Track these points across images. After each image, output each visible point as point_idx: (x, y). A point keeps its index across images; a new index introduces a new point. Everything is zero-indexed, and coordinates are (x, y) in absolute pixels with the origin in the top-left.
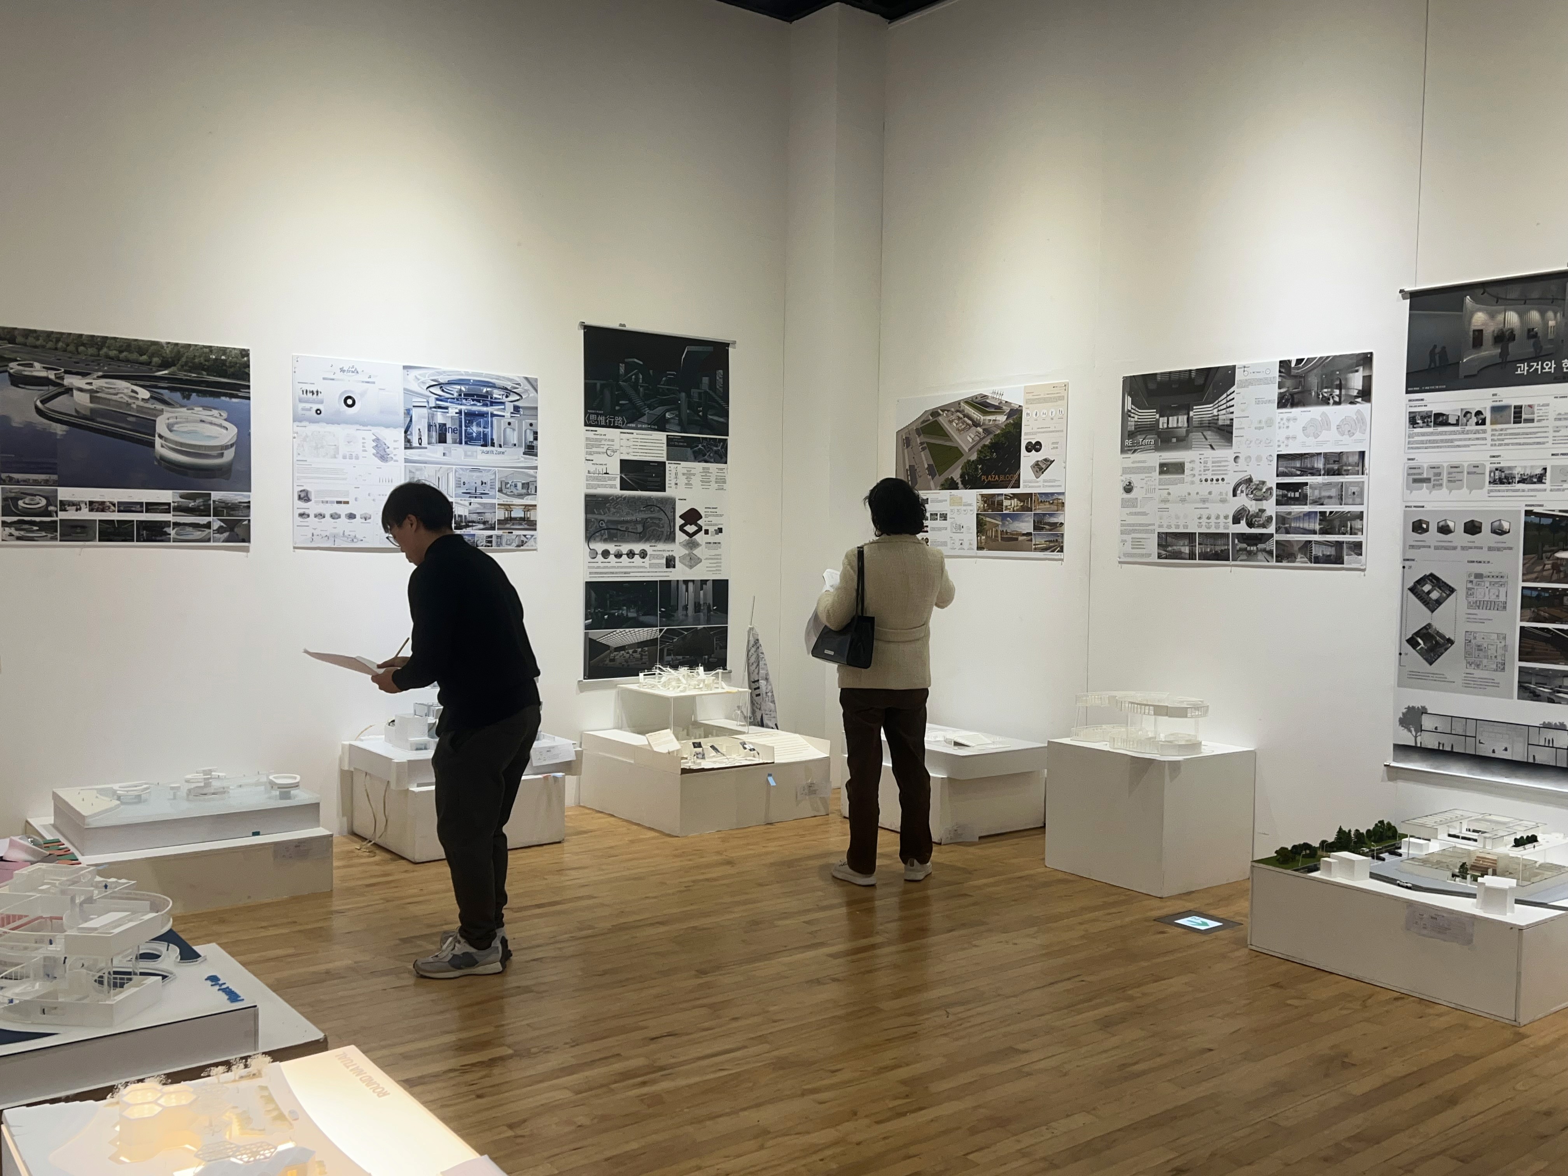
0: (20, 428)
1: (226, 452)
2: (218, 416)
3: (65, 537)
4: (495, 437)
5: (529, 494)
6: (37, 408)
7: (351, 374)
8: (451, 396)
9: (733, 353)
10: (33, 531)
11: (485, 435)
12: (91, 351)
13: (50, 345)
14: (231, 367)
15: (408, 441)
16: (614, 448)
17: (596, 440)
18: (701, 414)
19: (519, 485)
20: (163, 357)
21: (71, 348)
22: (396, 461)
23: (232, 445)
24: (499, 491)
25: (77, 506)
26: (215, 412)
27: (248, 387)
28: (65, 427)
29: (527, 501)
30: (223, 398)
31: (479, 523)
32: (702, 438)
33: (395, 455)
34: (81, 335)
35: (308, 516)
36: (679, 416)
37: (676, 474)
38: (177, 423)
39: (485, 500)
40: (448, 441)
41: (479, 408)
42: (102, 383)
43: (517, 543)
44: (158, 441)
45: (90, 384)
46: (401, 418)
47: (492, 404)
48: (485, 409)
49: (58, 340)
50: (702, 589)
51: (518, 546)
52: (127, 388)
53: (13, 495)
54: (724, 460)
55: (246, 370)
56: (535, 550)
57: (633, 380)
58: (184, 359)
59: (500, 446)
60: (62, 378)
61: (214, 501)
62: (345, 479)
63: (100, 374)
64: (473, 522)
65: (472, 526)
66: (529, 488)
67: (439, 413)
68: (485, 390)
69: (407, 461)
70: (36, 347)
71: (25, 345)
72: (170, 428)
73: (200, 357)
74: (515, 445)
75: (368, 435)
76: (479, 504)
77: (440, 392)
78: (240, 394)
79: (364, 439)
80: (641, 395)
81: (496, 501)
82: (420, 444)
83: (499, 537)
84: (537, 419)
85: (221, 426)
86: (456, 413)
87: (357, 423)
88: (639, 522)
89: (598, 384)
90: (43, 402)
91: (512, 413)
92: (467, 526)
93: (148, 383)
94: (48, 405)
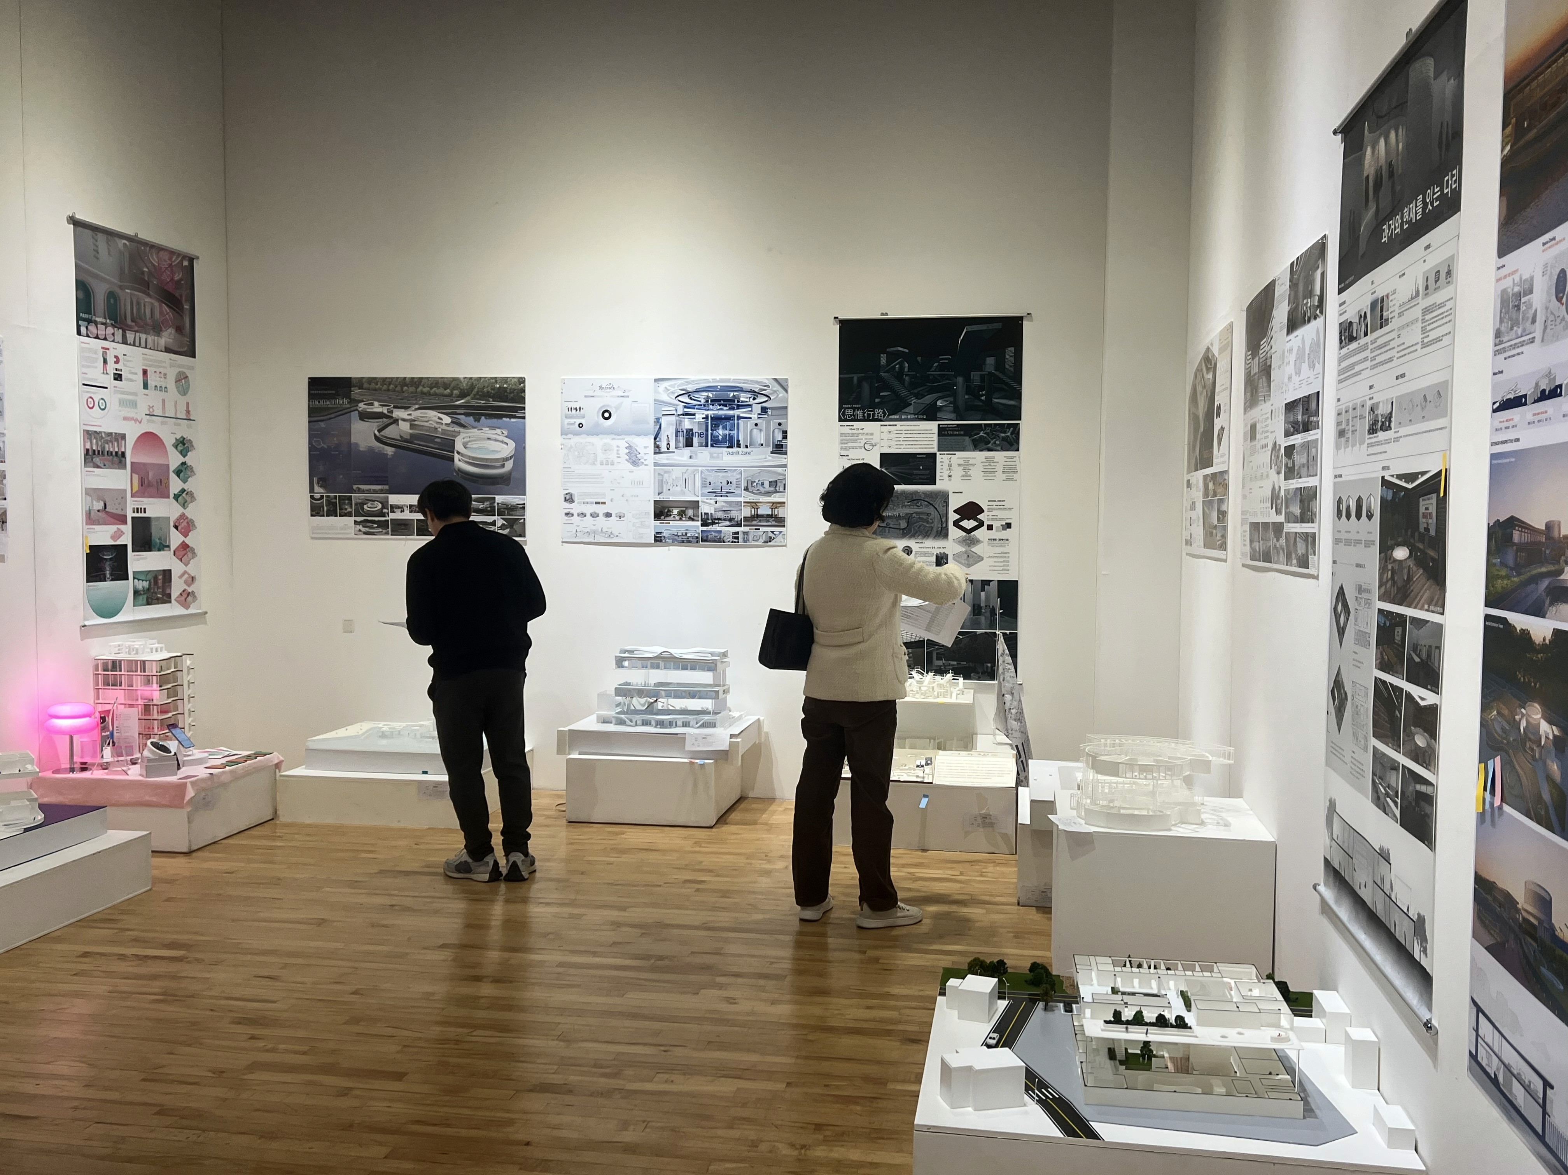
0: (364, 451)
1: (506, 463)
2: (500, 434)
3: (395, 532)
4: (741, 438)
5: (777, 492)
6: (375, 435)
7: (608, 390)
8: (699, 403)
9: (1027, 327)
10: (374, 528)
11: (731, 437)
12: (412, 389)
13: (385, 387)
14: (511, 393)
15: (657, 447)
16: (873, 442)
17: (853, 435)
18: (983, 398)
19: (767, 484)
20: (461, 390)
21: (398, 388)
22: (646, 465)
23: (511, 457)
24: (745, 490)
25: (401, 508)
26: (498, 431)
27: (524, 408)
28: (393, 449)
29: (776, 498)
30: (504, 419)
31: (725, 520)
32: (985, 424)
33: (645, 460)
34: (405, 378)
35: (573, 515)
36: (954, 403)
37: (950, 465)
38: (469, 441)
39: (730, 499)
40: (694, 445)
41: (725, 412)
42: (419, 413)
43: (764, 538)
44: (456, 456)
45: (410, 415)
46: (651, 427)
47: (739, 407)
48: (731, 412)
49: (390, 384)
50: (983, 590)
51: (765, 542)
52: (435, 416)
53: (360, 501)
54: (1015, 446)
55: (523, 395)
56: (785, 546)
57: (897, 369)
58: (476, 390)
59: (747, 447)
60: (392, 412)
61: (498, 504)
62: (603, 483)
63: (417, 406)
64: (720, 519)
65: (719, 523)
66: (777, 485)
67: (686, 420)
68: (732, 395)
69: (656, 464)
70: (376, 390)
71: (369, 389)
72: (465, 446)
73: (487, 387)
74: (762, 445)
75: (622, 444)
76: (725, 502)
77: (688, 401)
78: (518, 415)
79: (618, 447)
80: (906, 384)
81: (742, 499)
82: (668, 449)
83: (745, 533)
84: (787, 419)
85: (502, 442)
86: (703, 418)
87: (612, 433)
88: (903, 518)
89: (855, 378)
90: (379, 431)
91: (759, 414)
92: (713, 523)
93: (450, 411)
94: (382, 433)
